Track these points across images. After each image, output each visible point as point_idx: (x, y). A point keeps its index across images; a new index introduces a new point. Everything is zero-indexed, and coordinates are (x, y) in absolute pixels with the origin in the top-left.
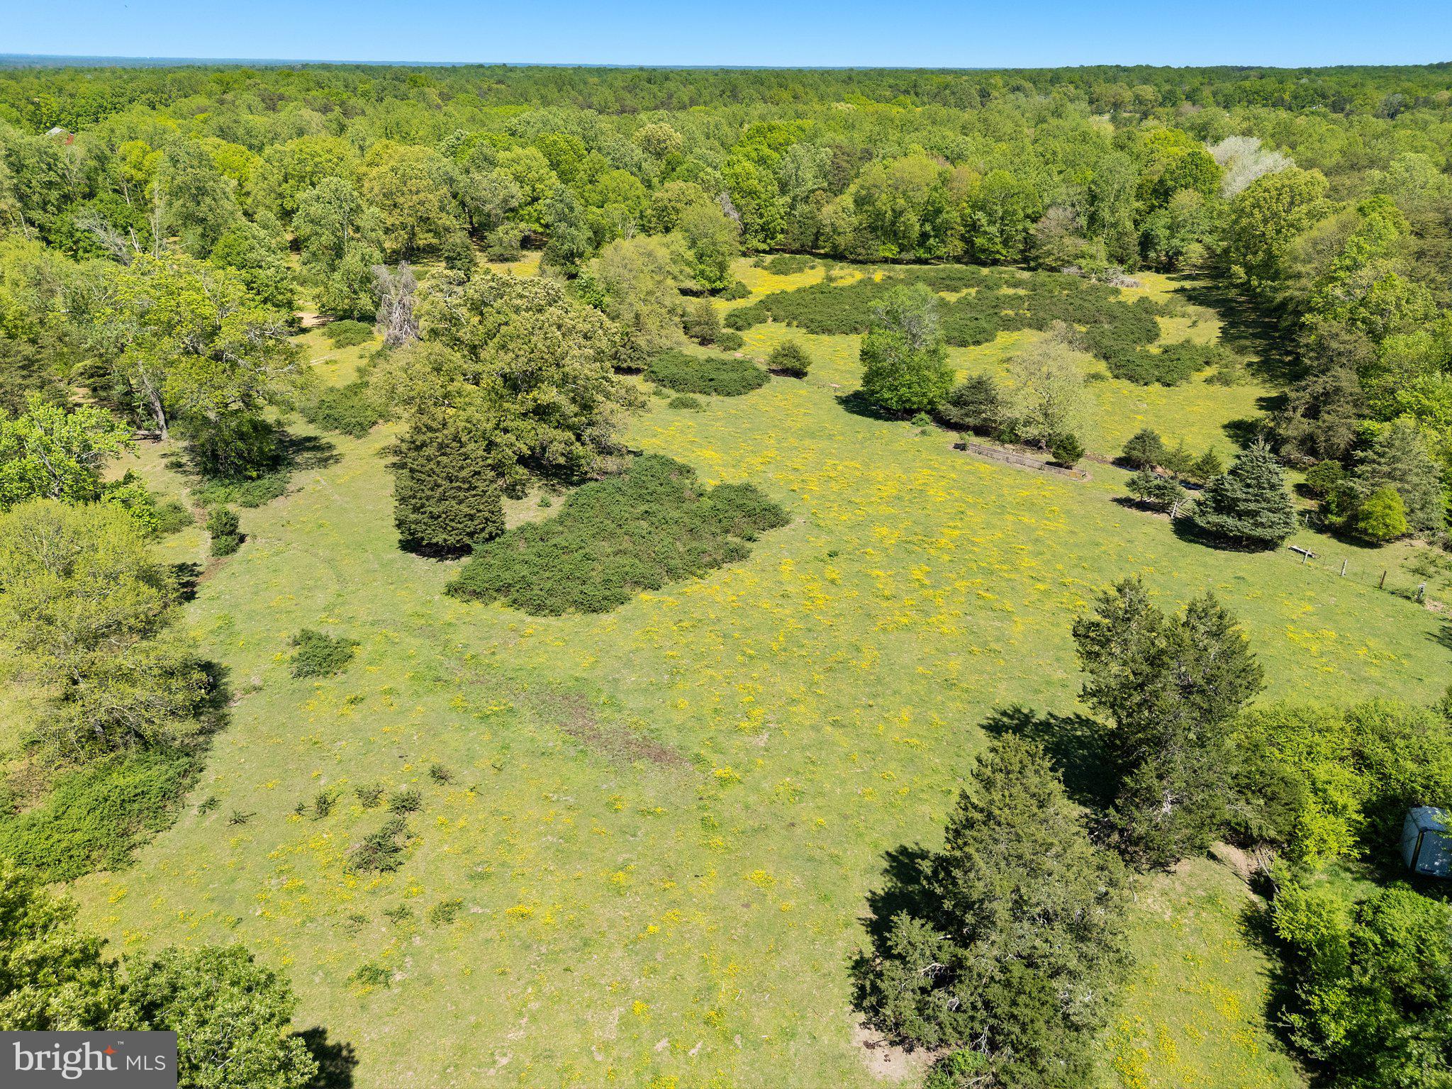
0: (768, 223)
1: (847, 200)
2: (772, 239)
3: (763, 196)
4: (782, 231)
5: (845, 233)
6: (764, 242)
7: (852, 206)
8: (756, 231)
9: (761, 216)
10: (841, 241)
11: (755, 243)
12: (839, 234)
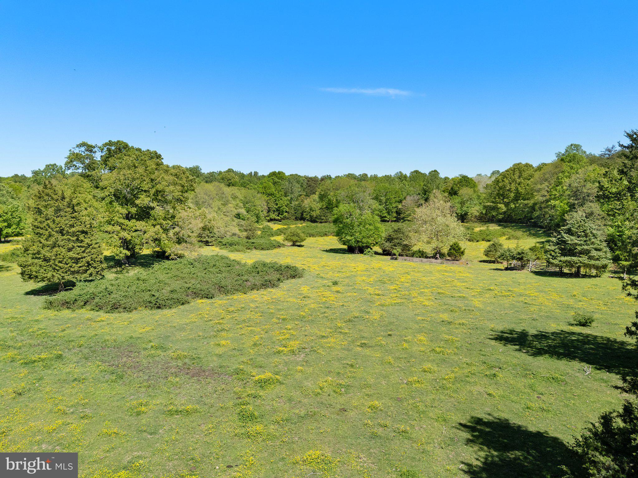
0: (279, 207)
1: (316, 197)
2: (282, 215)
3: (278, 196)
4: (286, 212)
5: (316, 210)
6: (278, 216)
7: (318, 199)
8: (274, 211)
9: (277, 204)
10: (314, 214)
11: (273, 216)
12: (313, 211)
